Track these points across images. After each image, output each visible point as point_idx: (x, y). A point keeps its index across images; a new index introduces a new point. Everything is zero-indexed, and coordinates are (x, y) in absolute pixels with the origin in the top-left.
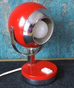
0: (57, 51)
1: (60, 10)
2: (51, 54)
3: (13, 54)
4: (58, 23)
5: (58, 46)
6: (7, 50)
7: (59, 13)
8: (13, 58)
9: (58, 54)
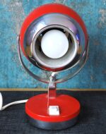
3: (26, 81)
4: (93, 37)
5: (92, 71)
6: (17, 75)
7: (95, 23)
8: (26, 87)
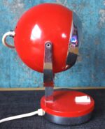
0: (90, 76)
1: (96, 19)
2: (81, 81)
3: (28, 81)
4: (93, 37)
5: (93, 70)
9: (92, 81)
